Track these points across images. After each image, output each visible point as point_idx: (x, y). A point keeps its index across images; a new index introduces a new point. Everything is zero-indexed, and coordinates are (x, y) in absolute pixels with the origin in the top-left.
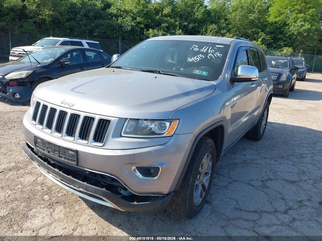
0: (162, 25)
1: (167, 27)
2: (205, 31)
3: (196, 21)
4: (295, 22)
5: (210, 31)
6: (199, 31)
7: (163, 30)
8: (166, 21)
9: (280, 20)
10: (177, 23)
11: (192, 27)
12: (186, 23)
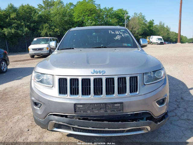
0: (13, 25)
1: (16, 26)
2: (42, 28)
3: (34, 22)
4: (88, 21)
5: (45, 28)
6: (38, 28)
7: (14, 29)
8: (15, 22)
9: (80, 20)
10: (23, 24)
11: (33, 26)
12: (29, 24)
